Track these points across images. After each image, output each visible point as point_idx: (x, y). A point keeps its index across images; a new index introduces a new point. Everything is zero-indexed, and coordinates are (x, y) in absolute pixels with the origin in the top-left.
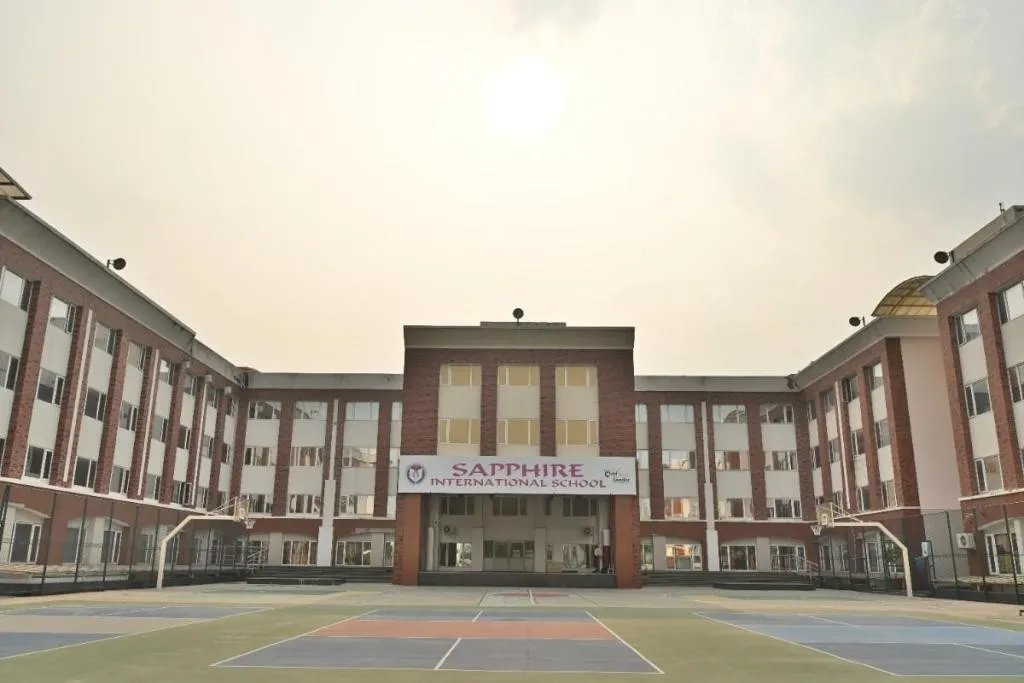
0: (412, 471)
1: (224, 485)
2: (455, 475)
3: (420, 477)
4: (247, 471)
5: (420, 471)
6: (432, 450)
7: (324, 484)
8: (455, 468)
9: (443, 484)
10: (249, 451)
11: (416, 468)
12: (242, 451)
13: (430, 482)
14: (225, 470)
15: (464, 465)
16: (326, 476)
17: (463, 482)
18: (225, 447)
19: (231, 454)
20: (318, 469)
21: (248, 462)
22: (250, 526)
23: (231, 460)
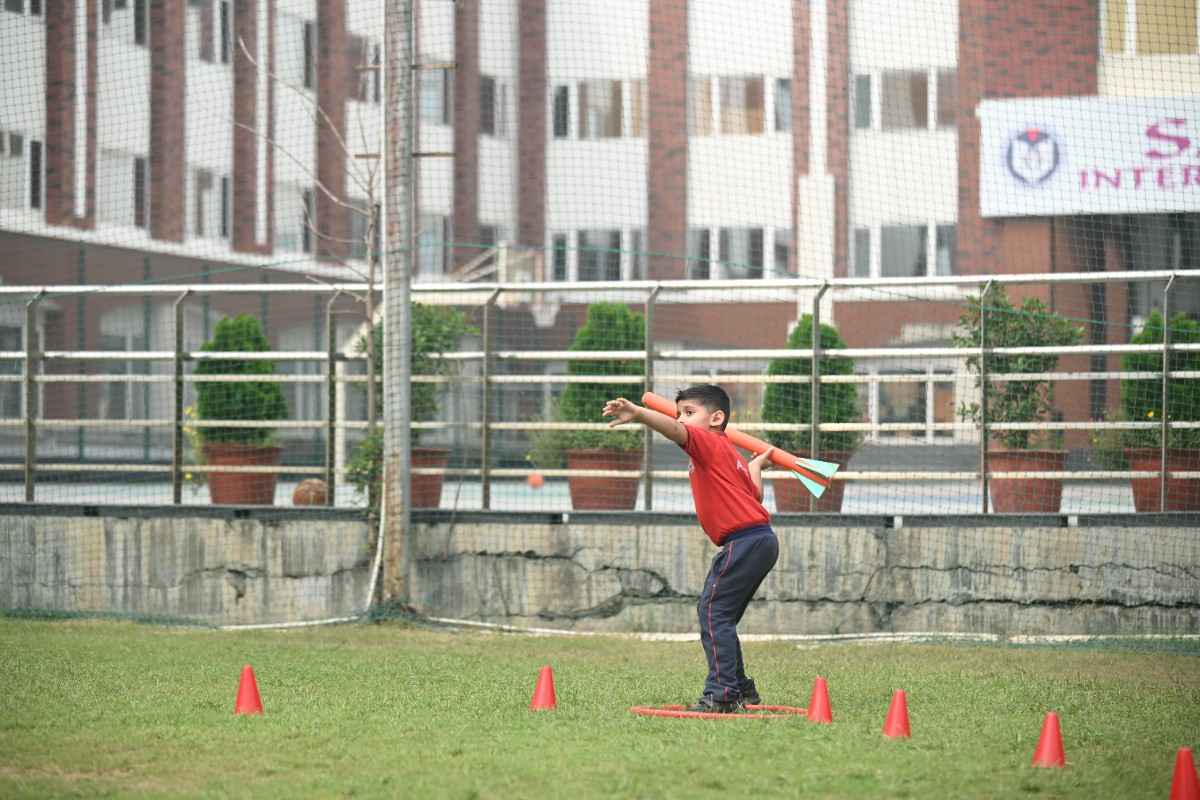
0: (1021, 149)
1: (496, 203)
2: (1153, 154)
3: (1046, 166)
4: (564, 157)
5: (1045, 148)
6: (1084, 82)
7: (796, 187)
8: (1153, 132)
9: (1117, 184)
10: (563, 94)
11: (1033, 138)
12: (541, 99)
13: (1077, 179)
14: (496, 157)
15: (1178, 122)
16: (801, 163)
17: (1178, 178)
18: (488, 85)
19: (508, 108)
20: (776, 145)
21: (561, 130)
22: (545, 318)
23: (512, 126)
